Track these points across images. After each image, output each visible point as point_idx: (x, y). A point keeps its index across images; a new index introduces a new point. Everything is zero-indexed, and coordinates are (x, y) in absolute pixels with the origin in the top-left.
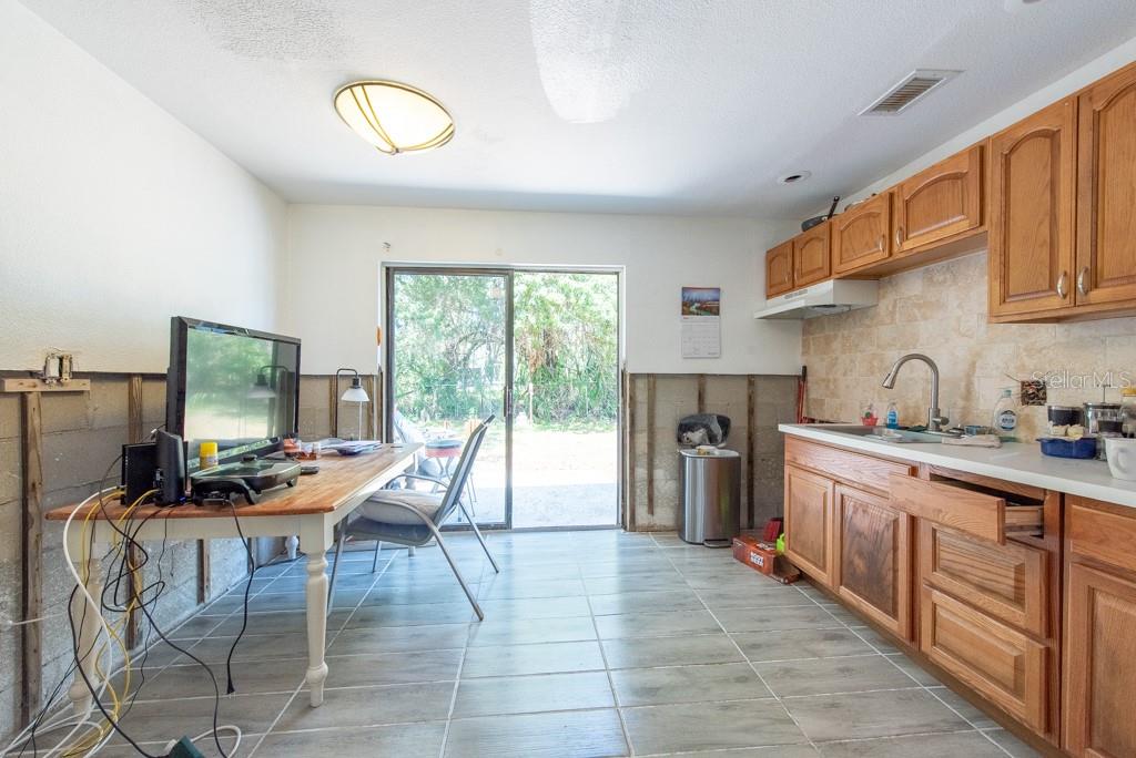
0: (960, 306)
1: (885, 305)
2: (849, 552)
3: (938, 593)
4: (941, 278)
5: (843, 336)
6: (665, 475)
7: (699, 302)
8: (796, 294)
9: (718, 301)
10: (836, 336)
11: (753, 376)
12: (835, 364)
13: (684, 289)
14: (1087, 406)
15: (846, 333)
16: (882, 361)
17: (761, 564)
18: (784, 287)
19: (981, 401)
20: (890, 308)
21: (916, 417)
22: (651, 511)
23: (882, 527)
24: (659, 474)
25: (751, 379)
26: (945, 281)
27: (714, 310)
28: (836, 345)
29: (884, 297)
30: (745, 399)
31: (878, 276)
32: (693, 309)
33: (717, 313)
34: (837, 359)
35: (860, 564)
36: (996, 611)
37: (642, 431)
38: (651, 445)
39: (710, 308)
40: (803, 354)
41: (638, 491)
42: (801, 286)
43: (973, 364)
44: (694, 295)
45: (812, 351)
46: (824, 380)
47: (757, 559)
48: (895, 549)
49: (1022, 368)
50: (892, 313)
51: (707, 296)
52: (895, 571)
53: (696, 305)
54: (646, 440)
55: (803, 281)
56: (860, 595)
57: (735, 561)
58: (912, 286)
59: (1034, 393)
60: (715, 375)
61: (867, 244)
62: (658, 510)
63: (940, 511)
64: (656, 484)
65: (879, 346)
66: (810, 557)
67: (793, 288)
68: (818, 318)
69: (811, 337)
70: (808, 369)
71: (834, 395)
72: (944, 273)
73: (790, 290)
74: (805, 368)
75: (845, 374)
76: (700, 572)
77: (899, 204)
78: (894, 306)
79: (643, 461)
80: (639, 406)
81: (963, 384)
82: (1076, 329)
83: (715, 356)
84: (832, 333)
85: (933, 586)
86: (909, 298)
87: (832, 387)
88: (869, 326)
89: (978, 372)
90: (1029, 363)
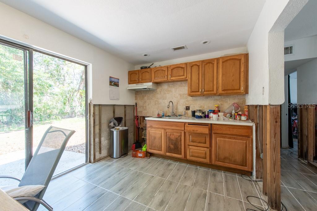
0: (175, 92)
1: (159, 90)
2: (169, 144)
3: (190, 146)
4: (171, 86)
5: (148, 96)
6: (104, 139)
7: (114, 82)
8: (140, 84)
9: (119, 82)
10: (145, 96)
11: (126, 105)
12: (145, 103)
13: (110, 77)
14: (197, 110)
15: (148, 95)
16: (158, 102)
17: (142, 156)
18: (136, 82)
19: (179, 110)
20: (160, 91)
21: (166, 114)
22: (100, 153)
23: (178, 137)
24: (103, 139)
25: (125, 106)
26: (172, 87)
27: (118, 85)
28: (146, 98)
29: (158, 88)
30: (123, 112)
31: (157, 84)
32: (112, 84)
33: (118, 86)
34: (146, 101)
35: (172, 146)
36: (202, 146)
37: (97, 125)
38: (100, 129)
39: (116, 85)
40: (135, 100)
41: (96, 147)
42: (141, 83)
43: (178, 103)
44: (113, 80)
45: (138, 99)
46: (142, 106)
47: (140, 155)
48: (181, 141)
49: (186, 104)
50: (161, 92)
51: (116, 81)
52: (181, 145)
53: (113, 83)
54: (98, 128)
55: (142, 81)
56: (172, 153)
57: (133, 158)
58: (165, 87)
59: (188, 108)
60: (118, 105)
61: (162, 76)
62: (102, 152)
63: (197, 130)
64: (102, 142)
65: (157, 99)
66: (157, 149)
67: (139, 83)
68: (140, 91)
69: (138, 95)
70: (137, 104)
71: (145, 110)
72: (172, 85)
73: (138, 83)
74: (136, 103)
75: (148, 105)
76: (130, 164)
77: (170, 70)
78: (161, 90)
79: (97, 136)
80: (96, 116)
81: (176, 107)
82: (194, 98)
83: (118, 99)
84: (144, 95)
85: (189, 145)
86: (164, 89)
87: (144, 108)
88: (155, 94)
89: (178, 105)
90: (187, 103)
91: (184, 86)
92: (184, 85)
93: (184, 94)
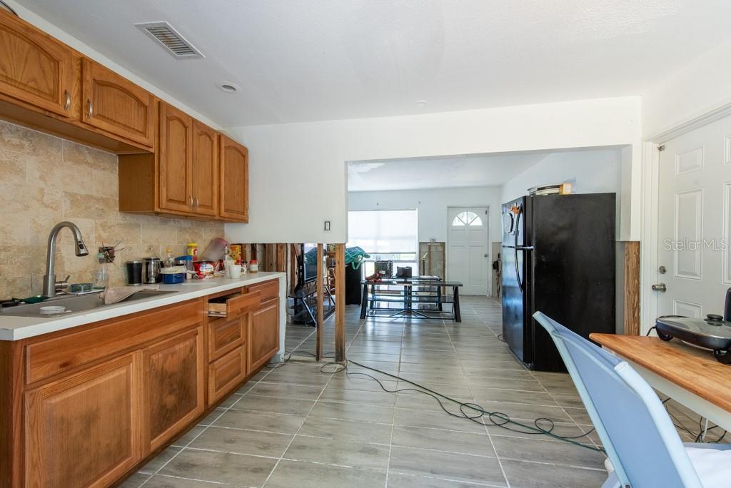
2: (161, 400)
23: (188, 352)
35: (172, 400)
36: (235, 346)
49: (100, 238)
52: (196, 374)
56: (170, 426)
85: (213, 361)
90: (104, 235)
91: (91, 165)
92: (90, 159)
93: (89, 197)
